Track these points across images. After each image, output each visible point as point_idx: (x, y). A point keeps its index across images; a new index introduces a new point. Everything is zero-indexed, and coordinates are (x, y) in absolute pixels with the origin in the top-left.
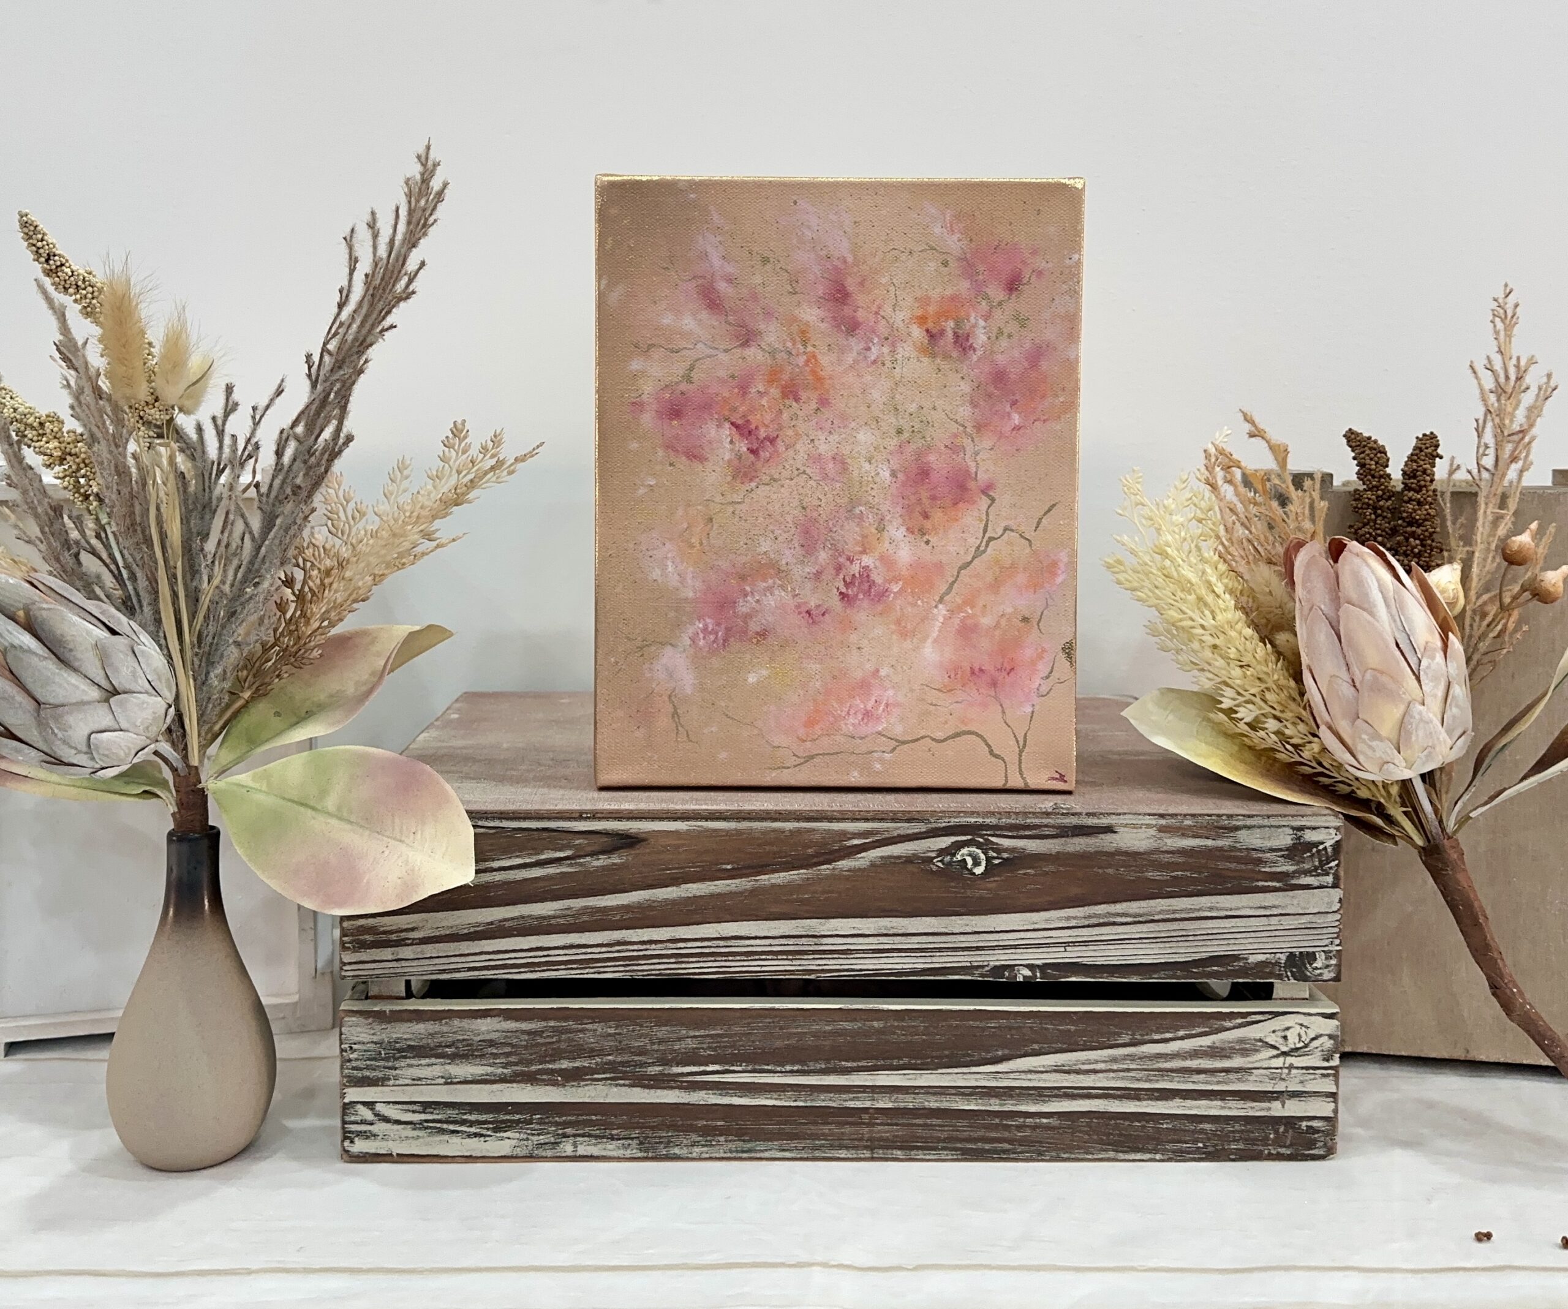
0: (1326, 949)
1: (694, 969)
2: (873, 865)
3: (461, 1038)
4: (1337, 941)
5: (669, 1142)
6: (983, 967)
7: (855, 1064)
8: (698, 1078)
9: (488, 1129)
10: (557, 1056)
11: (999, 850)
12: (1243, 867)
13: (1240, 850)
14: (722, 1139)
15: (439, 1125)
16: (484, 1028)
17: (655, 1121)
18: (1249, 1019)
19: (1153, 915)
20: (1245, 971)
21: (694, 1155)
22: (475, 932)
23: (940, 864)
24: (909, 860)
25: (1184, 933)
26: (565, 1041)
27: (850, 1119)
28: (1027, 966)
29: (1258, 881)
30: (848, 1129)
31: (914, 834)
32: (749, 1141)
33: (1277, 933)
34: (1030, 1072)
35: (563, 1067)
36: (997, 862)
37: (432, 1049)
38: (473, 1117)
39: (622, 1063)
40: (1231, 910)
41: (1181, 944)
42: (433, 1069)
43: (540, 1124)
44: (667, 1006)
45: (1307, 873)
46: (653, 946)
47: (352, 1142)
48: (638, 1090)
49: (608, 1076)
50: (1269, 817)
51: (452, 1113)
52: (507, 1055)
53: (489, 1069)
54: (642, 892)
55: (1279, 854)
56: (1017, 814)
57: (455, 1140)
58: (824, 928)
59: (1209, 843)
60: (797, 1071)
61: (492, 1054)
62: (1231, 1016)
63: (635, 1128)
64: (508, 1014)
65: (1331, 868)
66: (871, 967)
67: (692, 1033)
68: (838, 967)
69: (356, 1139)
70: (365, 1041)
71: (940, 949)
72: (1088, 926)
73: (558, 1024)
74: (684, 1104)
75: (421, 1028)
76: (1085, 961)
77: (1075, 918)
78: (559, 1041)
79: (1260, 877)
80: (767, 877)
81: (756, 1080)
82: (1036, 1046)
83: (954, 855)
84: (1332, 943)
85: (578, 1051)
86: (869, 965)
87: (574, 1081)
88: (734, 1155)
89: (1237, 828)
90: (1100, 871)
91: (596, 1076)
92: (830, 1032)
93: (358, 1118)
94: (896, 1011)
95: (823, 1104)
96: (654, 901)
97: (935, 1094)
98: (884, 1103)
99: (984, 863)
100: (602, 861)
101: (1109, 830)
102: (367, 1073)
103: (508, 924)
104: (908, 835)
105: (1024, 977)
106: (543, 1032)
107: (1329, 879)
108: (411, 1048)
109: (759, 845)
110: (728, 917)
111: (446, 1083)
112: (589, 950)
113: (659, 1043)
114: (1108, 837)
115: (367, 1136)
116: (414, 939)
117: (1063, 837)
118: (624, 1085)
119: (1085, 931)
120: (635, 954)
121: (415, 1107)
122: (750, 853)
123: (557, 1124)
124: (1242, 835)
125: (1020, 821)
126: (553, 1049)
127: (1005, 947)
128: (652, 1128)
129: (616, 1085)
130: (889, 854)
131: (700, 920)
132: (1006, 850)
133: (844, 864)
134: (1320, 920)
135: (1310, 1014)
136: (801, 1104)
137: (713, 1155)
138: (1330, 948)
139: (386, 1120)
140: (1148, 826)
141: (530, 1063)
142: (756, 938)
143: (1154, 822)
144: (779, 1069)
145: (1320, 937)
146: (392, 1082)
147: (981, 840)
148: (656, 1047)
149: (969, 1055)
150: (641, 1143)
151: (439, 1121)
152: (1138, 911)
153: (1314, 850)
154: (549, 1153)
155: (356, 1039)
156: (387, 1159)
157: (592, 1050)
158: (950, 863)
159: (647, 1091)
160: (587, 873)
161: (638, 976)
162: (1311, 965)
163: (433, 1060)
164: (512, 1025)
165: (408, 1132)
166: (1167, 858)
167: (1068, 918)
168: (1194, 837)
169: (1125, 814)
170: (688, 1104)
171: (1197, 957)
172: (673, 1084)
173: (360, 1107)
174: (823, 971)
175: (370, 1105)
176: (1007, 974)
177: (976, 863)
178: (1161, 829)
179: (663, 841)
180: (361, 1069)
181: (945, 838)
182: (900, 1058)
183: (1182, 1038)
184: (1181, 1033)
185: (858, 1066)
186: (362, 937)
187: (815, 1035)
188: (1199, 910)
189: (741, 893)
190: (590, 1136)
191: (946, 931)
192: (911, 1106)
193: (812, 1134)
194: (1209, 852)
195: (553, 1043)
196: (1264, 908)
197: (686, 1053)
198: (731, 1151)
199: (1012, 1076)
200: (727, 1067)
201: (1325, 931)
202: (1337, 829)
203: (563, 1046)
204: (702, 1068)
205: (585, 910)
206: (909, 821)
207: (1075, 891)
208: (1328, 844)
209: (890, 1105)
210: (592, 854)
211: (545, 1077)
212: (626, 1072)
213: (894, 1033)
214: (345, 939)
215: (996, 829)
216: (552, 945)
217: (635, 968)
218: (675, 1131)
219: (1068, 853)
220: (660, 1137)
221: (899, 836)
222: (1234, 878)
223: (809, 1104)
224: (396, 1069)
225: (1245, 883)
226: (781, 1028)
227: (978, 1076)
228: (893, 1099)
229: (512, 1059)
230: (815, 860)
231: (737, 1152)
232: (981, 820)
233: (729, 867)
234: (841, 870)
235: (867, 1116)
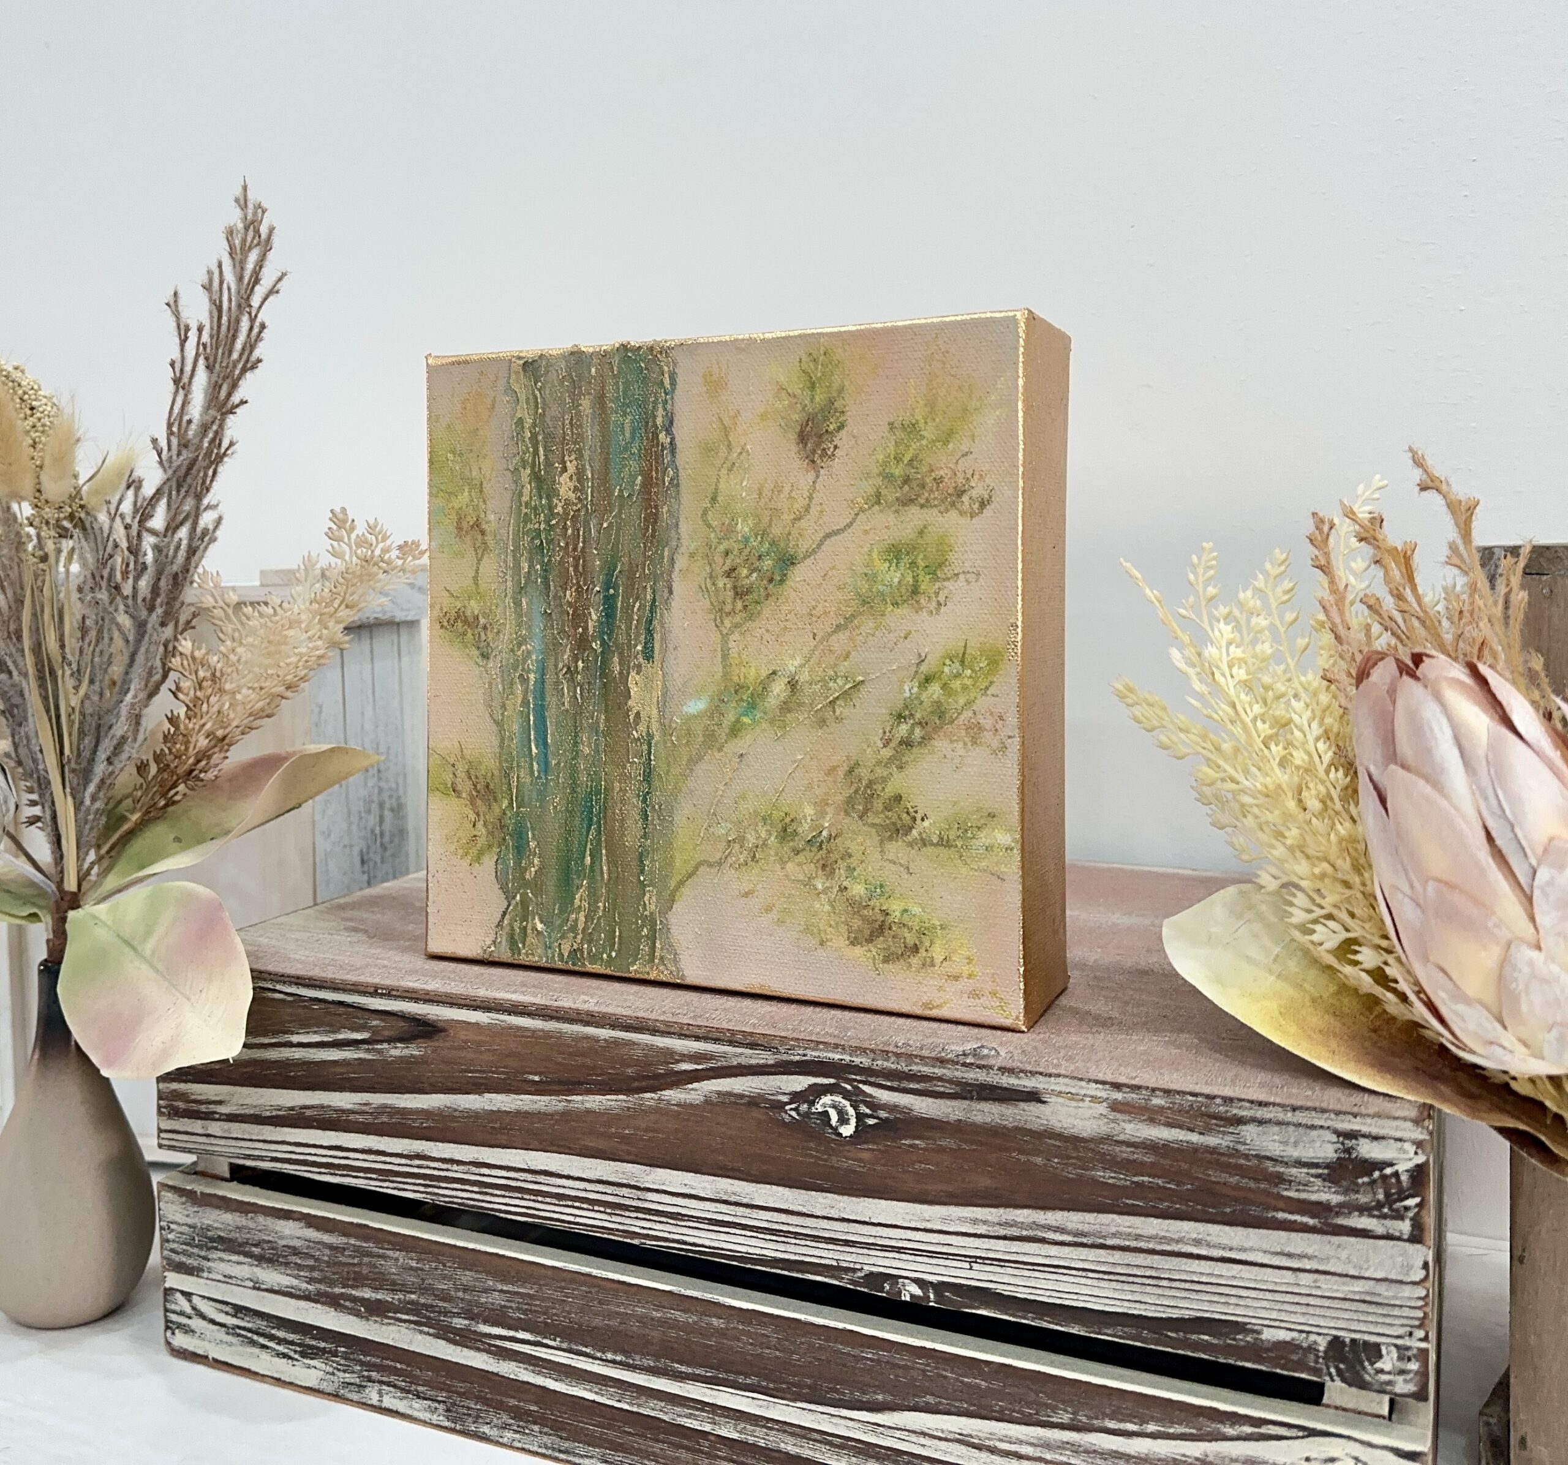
0: (1399, 1342)
1: (499, 1203)
2: (707, 1102)
3: (267, 1238)
4: (1421, 1334)
5: (478, 1417)
6: (854, 1270)
7: (690, 1370)
8: (508, 1345)
9: (295, 1352)
10: (359, 1280)
11: (874, 1106)
12: (1252, 1185)
13: (1247, 1157)
14: (536, 1428)
15: (249, 1335)
16: (287, 1232)
17: (461, 1386)
18: (1263, 1430)
19: (1104, 1237)
20: (1258, 1350)
21: (505, 1440)
22: (277, 1116)
23: (793, 1114)
24: (754, 1101)
25: (1154, 1274)
26: (366, 1264)
27: (685, 1442)
28: (916, 1281)
29: (1277, 1210)
30: (683, 1454)
31: (758, 1066)
32: (567, 1439)
33: (1311, 1301)
34: (923, 1434)
35: (367, 1296)
36: (871, 1122)
37: (240, 1245)
38: (281, 1334)
39: (426, 1306)
40: (1231, 1249)
41: (1148, 1289)
42: (244, 1269)
43: (345, 1359)
44: (471, 1246)
45: (1363, 1210)
46: (455, 1167)
47: (173, 1333)
48: (443, 1342)
49: (412, 1318)
50: (1294, 1109)
51: (261, 1324)
52: (312, 1268)
53: (295, 1282)
54: (442, 1096)
55: (1313, 1171)
56: (898, 1055)
57: (265, 1356)
58: (649, 1178)
59: (1194, 1138)
60: (620, 1363)
61: (296, 1264)
62: (1234, 1418)
63: (442, 1390)
64: (310, 1221)
65: (1407, 1208)
66: (707, 1243)
67: (500, 1287)
68: (666, 1235)
69: (177, 1331)
70: (181, 1222)
71: (796, 1235)
72: (1005, 1238)
73: (358, 1243)
74: (492, 1373)
75: (229, 1218)
76: (1000, 1289)
77: (985, 1222)
78: (360, 1264)
79: (1281, 1204)
80: (579, 1098)
81: (574, 1364)
82: (930, 1399)
83: (812, 1103)
84: (1411, 1334)
85: (380, 1281)
86: (706, 1239)
87: (378, 1316)
88: (550, 1452)
89: (1239, 1121)
90: (1023, 1158)
91: (399, 1315)
92: (659, 1320)
93: (178, 1308)
94: (741, 1309)
95: (653, 1413)
96: (456, 1110)
97: (792, 1434)
98: (728, 1431)
99: (853, 1121)
100: (397, 1051)
101: (1034, 1097)
102: (184, 1259)
103: (308, 1113)
104: (751, 1067)
105: (912, 1296)
106: (344, 1249)
107: (1404, 1227)
108: (221, 1239)
109: (571, 1054)
110: (536, 1144)
111: (254, 1288)
112: (388, 1159)
113: (465, 1291)
114: (1032, 1108)
115: (188, 1331)
116: (221, 1114)
117: (965, 1098)
118: (428, 1334)
119: (1001, 1245)
120: (436, 1173)
121: (228, 1309)
122: (560, 1064)
123: (362, 1364)
124: (1249, 1132)
125: (902, 1066)
126: (355, 1272)
127: (885, 1248)
128: (461, 1395)
129: (421, 1332)
130: (728, 1089)
131: (505, 1143)
132: (884, 1107)
133: (673, 1095)
134: (1386, 1292)
135: (1370, 1445)
136: (626, 1407)
137: (526, 1446)
138: (1407, 1342)
139: (203, 1317)
140: (1094, 1099)
141: (332, 1283)
142: (568, 1177)
143: (1104, 1094)
144: (599, 1355)
145: (1388, 1320)
146: (205, 1275)
147: (849, 1087)
148: (460, 1294)
149: (837, 1391)
150: (448, 1410)
151: (249, 1330)
152: (1080, 1227)
153: (1376, 1174)
154: (355, 1397)
155: (171, 1218)
156: (204, 1361)
157: (394, 1283)
158: (807, 1115)
159: (453, 1347)
160: (386, 1064)
161: (441, 1201)
162: (1372, 1364)
163: (241, 1258)
164: (312, 1234)
165: (220, 1334)
166: (1125, 1153)
167: (975, 1221)
168: (1170, 1125)
169: (1058, 1076)
170: (497, 1374)
171: (1175, 1314)
172: (479, 1344)
173: (178, 1295)
174: (647, 1237)
175: (187, 1295)
176: (887, 1287)
177: (843, 1120)
178: (1115, 1107)
179: (463, 1035)
180: (178, 1253)
181: (801, 1078)
182: (747, 1376)
183: (1153, 1436)
184: (1151, 1428)
185: (695, 1374)
186: (176, 1104)
187: (642, 1320)
188: (1178, 1241)
189: (552, 1115)
190: (395, 1386)
191: (805, 1210)
192: (762, 1443)
193: (639, 1450)
194: (1194, 1152)
195: (354, 1265)
196: (1289, 1255)
197: (493, 1310)
198: (546, 1448)
199: (898, 1434)
200: (539, 1339)
201: (1396, 1312)
202: (1419, 1144)
203: (365, 1271)
204: (511, 1333)
205: (383, 1109)
206: (752, 1046)
207: (984, 1182)
208: (1401, 1167)
209: (735, 1436)
210: (390, 1040)
211: (348, 1304)
212: (429, 1318)
213: (739, 1340)
214: (161, 1102)
215: (869, 1074)
216: (351, 1146)
217: (436, 1191)
218: (484, 1404)
219: (974, 1124)
220: (469, 1408)
221: (740, 1066)
222: (1236, 1200)
223: (635, 1409)
224: (209, 1260)
225: (1254, 1211)
226: (600, 1302)
227: (851, 1424)
228: (739, 1428)
229: (316, 1274)
230: (636, 1084)
231: (554, 1449)
232: (847, 1058)
233: (537, 1078)
234: (668, 1102)
235: (707, 1444)
